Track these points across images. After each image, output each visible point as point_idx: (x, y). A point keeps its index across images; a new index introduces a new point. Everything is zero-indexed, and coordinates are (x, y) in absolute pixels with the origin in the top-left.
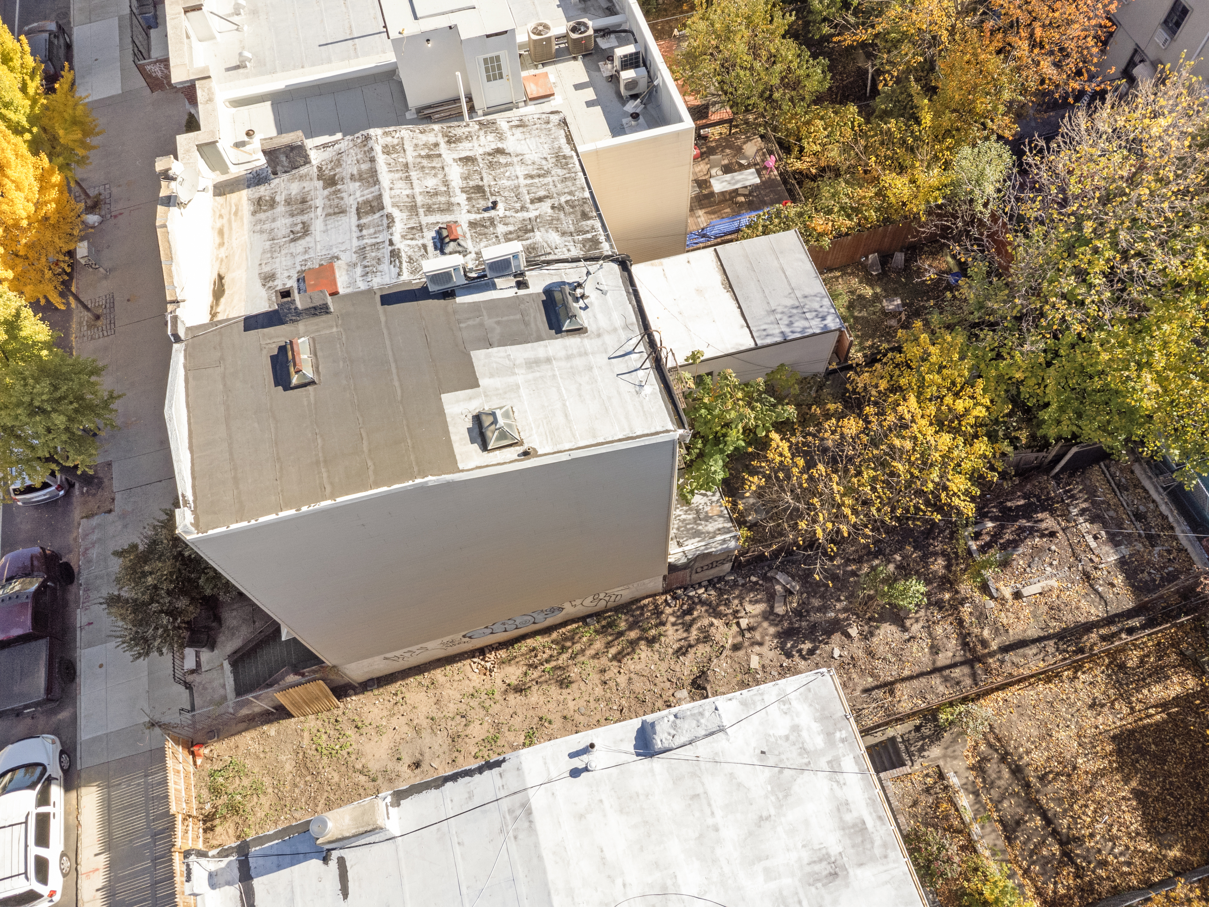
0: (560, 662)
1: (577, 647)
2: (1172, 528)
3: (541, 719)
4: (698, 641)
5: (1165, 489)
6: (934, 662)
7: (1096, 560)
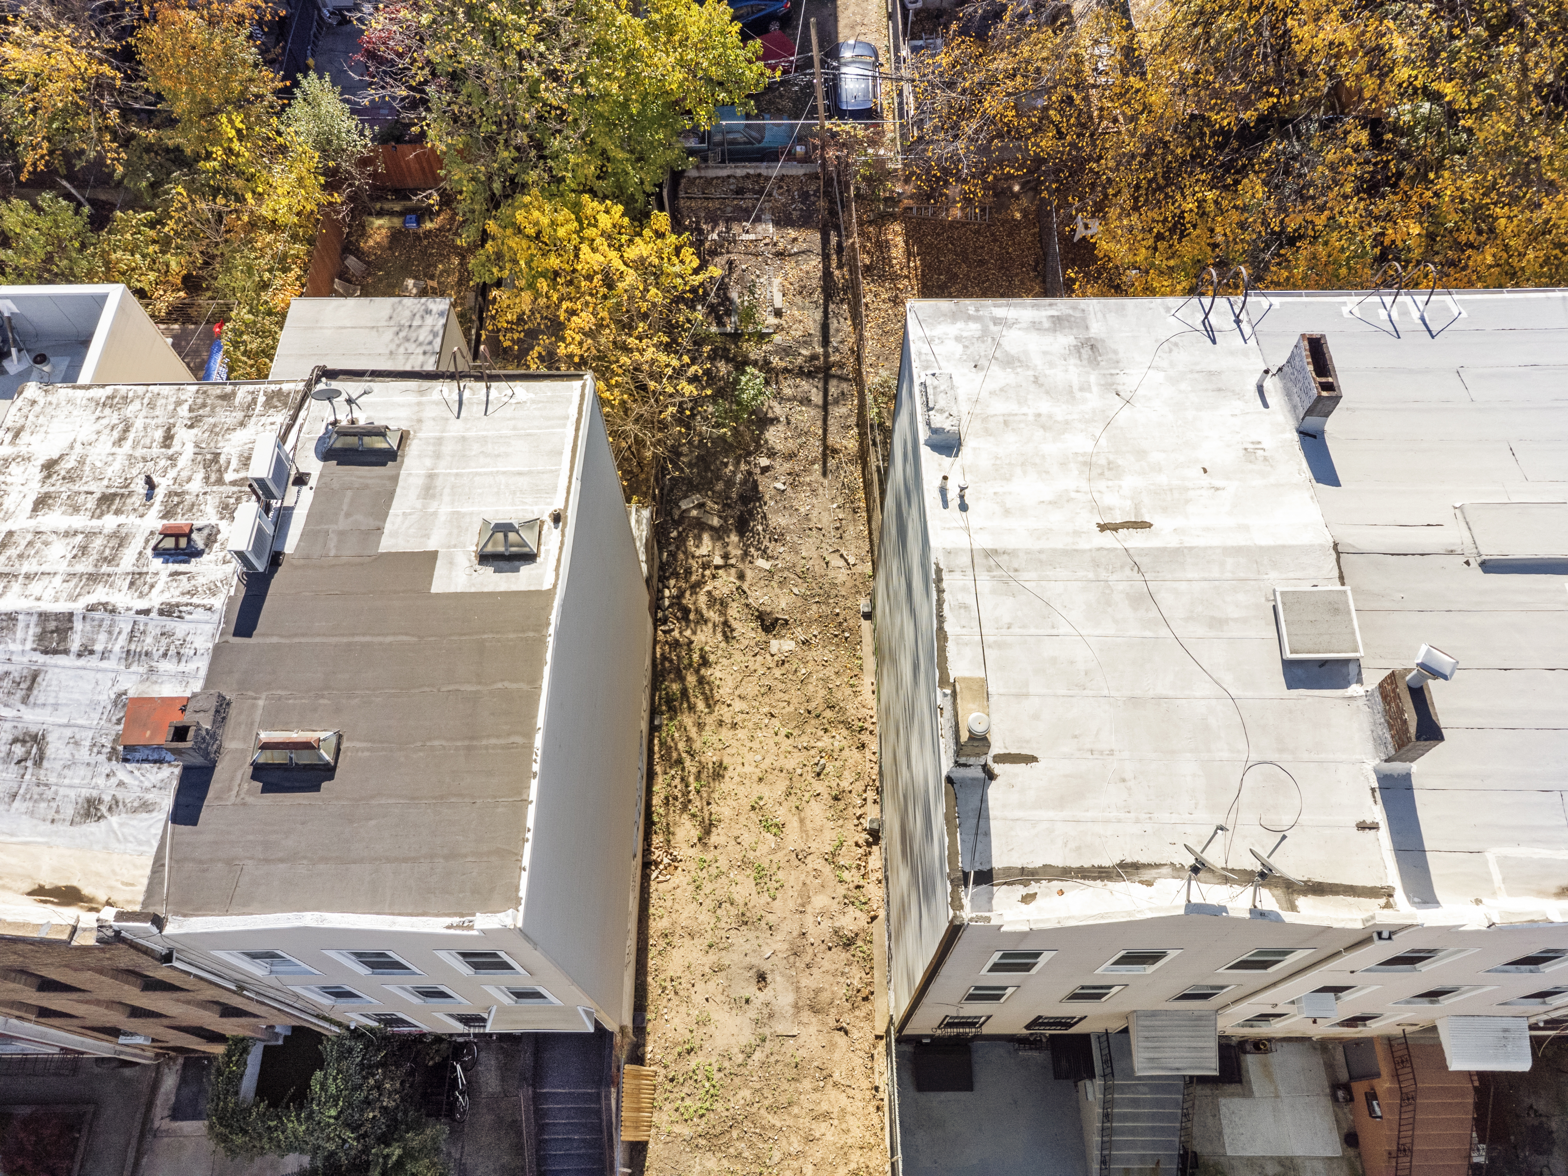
0: (694, 770)
1: (681, 746)
2: (760, 175)
3: (753, 808)
4: (722, 613)
5: (723, 161)
6: (817, 406)
7: (767, 241)
